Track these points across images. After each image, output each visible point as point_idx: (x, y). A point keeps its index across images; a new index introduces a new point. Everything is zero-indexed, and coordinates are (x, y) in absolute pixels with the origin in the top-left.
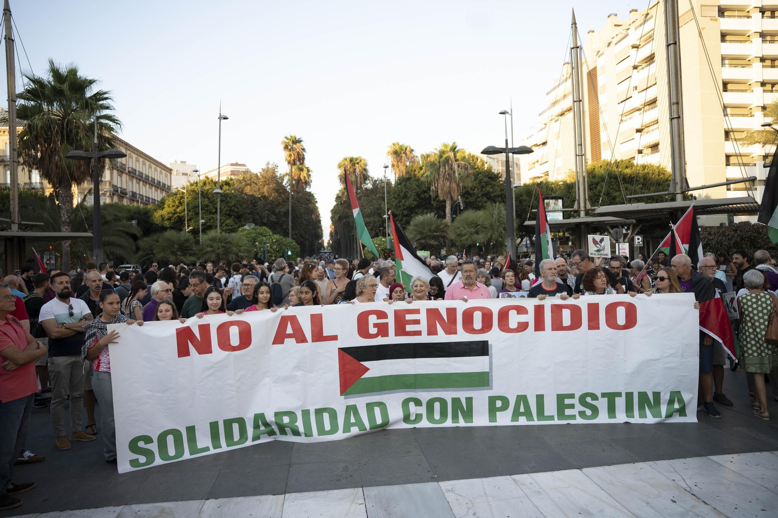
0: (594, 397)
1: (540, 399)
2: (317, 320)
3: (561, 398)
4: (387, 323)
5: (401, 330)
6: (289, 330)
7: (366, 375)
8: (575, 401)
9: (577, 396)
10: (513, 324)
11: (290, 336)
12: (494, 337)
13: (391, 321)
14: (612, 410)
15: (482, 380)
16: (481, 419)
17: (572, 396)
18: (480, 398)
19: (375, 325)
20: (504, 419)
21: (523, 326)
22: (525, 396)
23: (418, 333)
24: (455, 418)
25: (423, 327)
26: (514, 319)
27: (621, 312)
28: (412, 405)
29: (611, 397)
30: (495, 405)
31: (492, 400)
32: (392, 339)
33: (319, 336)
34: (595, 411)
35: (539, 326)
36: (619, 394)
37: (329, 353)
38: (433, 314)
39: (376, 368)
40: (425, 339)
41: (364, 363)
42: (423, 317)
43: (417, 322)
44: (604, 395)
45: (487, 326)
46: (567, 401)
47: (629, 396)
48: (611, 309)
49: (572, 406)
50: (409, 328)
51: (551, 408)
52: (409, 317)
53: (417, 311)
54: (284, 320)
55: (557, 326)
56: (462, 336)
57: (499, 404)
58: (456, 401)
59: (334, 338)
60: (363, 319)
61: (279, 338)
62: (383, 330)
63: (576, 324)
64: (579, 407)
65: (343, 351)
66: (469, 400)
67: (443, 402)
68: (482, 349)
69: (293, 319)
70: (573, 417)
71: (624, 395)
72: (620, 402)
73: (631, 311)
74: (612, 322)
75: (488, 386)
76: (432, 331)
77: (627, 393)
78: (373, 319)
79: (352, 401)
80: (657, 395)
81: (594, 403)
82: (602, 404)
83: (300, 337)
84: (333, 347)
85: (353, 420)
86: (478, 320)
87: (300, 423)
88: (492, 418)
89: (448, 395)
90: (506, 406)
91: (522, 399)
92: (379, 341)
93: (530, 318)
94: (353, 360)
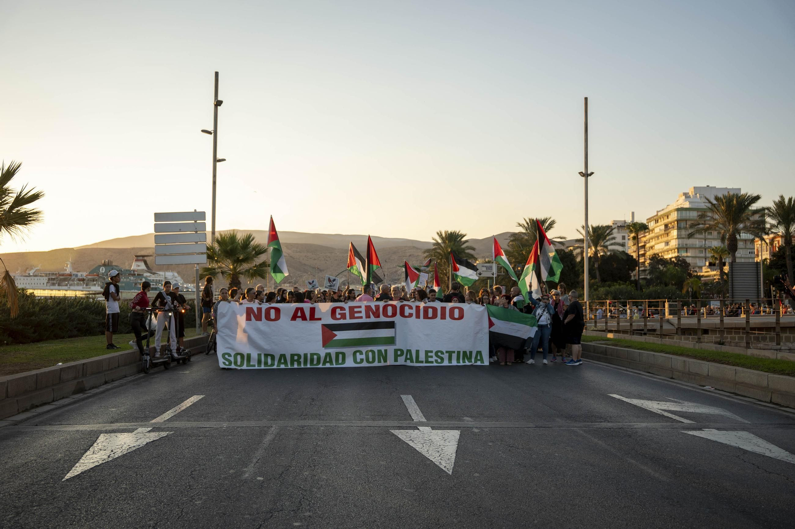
0: (442, 353)
1: (417, 352)
2: (313, 310)
3: (427, 352)
4: (345, 313)
5: (352, 317)
6: (299, 314)
7: (336, 338)
8: (433, 354)
9: (434, 352)
10: (407, 314)
11: (299, 317)
12: (398, 319)
13: (347, 312)
14: (450, 359)
15: (391, 341)
16: (390, 361)
17: (431, 352)
18: (391, 349)
19: (339, 314)
20: (401, 361)
21: (411, 315)
22: (410, 350)
23: (361, 317)
24: (379, 361)
25: (363, 314)
26: (407, 311)
27: (456, 312)
28: (358, 354)
29: (450, 353)
30: (398, 353)
31: (396, 351)
32: (348, 321)
33: (312, 318)
34: (442, 359)
35: (418, 316)
36: (454, 352)
37: (317, 327)
38: (368, 308)
39: (341, 335)
40: (364, 320)
41: (334, 332)
42: (363, 309)
43: (360, 312)
44: (447, 352)
45: (394, 315)
46: (430, 354)
47: (459, 353)
48: (452, 310)
49: (432, 357)
50: (356, 315)
51: (422, 357)
52: (356, 310)
53: (360, 307)
54: (297, 309)
55: (426, 316)
56: (382, 319)
57: (399, 353)
58: (380, 351)
59: (320, 319)
60: (333, 311)
61: (294, 318)
62: (343, 316)
63: (435, 316)
64: (435, 358)
65: (323, 325)
66: (386, 351)
67: (373, 352)
68: (391, 325)
69: (302, 309)
70: (432, 362)
71: (456, 352)
72: (454, 356)
73: (461, 311)
74: (452, 316)
75: (394, 343)
76: (368, 316)
77: (458, 352)
78: (338, 311)
79: (328, 351)
80: (471, 353)
81: (442, 356)
82: (446, 356)
83: (304, 318)
84: (319, 324)
85: (328, 360)
86: (390, 311)
87: (302, 360)
88: (396, 360)
89: (376, 349)
90: (402, 354)
91: (409, 351)
92: (342, 321)
93: (413, 311)
94: (329, 330)
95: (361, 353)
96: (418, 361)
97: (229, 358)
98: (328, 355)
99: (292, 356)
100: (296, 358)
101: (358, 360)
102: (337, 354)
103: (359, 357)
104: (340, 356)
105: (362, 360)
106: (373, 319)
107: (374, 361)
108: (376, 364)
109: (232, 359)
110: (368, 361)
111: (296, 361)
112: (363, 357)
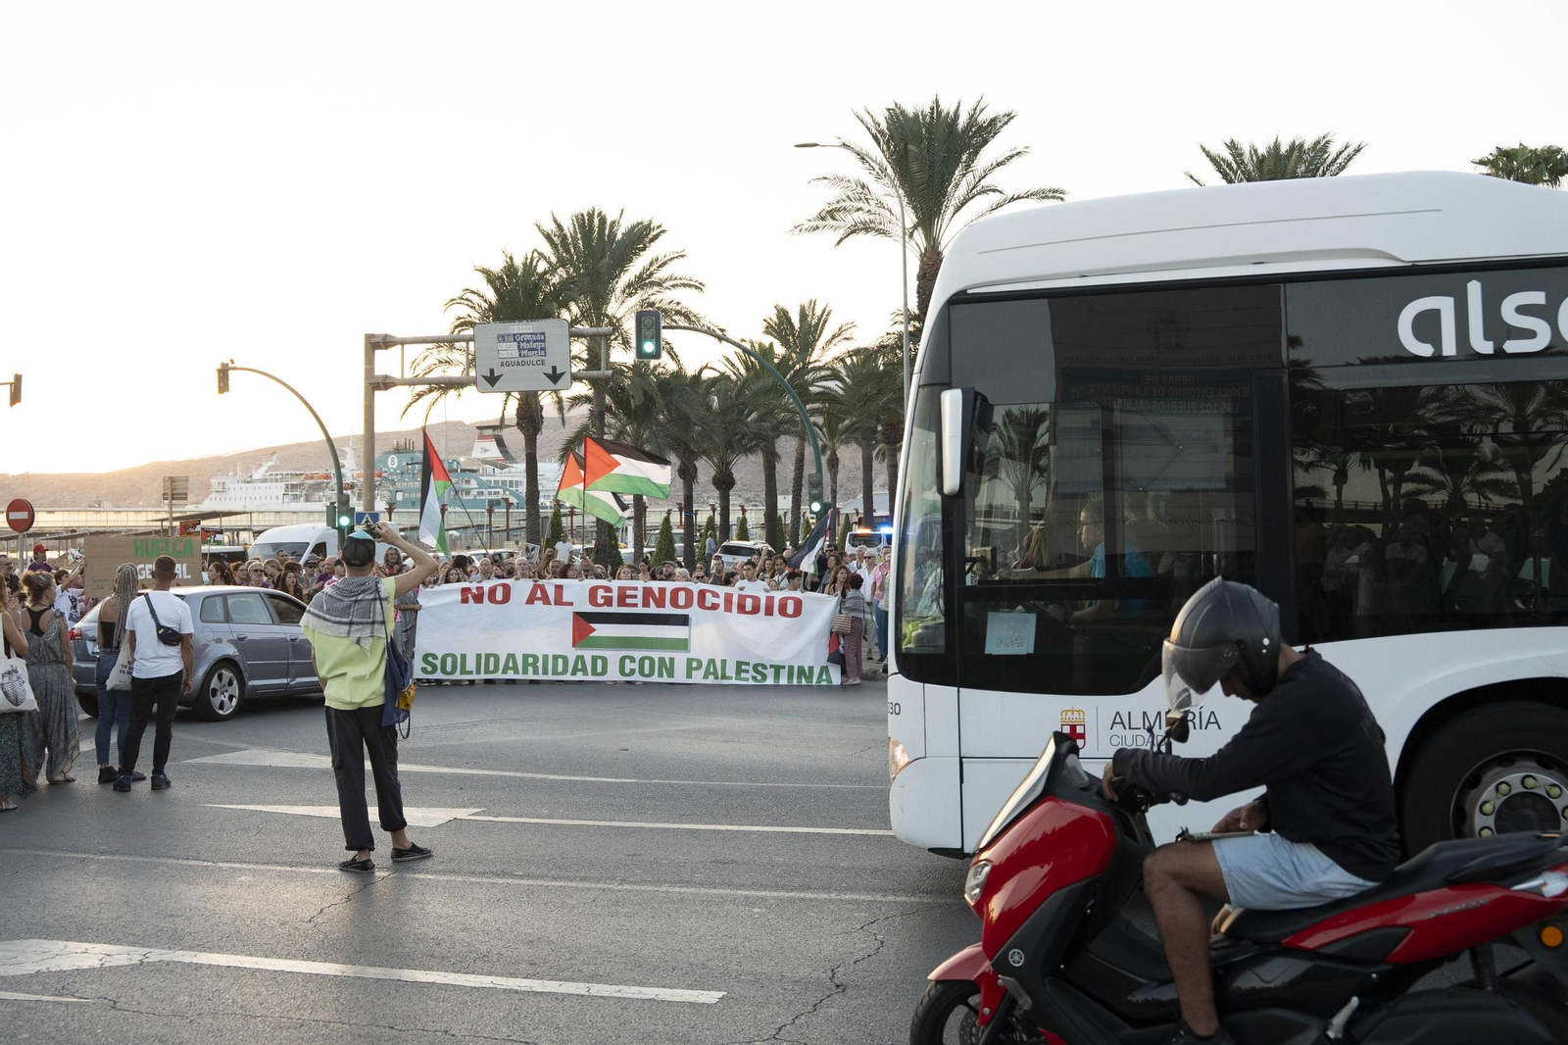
0: (765, 667)
3: (739, 664)
6: (539, 595)
7: (593, 634)
8: (750, 668)
10: (708, 604)
11: (538, 599)
12: (693, 611)
13: (615, 595)
14: (777, 676)
15: (682, 645)
16: (680, 676)
17: (748, 664)
18: (681, 658)
19: (602, 597)
20: (698, 677)
21: (715, 607)
22: (714, 660)
23: (636, 605)
24: (660, 675)
25: (639, 600)
26: (710, 599)
27: (791, 606)
28: (627, 660)
29: (777, 669)
30: (691, 666)
31: (690, 661)
32: (615, 609)
33: (559, 602)
34: (764, 677)
36: (784, 667)
37: (567, 613)
39: (602, 630)
41: (592, 625)
42: (640, 594)
43: (635, 597)
44: (771, 666)
45: (689, 604)
46: (744, 668)
47: (791, 668)
48: (784, 602)
49: (746, 671)
50: (628, 601)
52: (628, 592)
55: (742, 609)
56: (668, 610)
57: (694, 664)
58: (661, 660)
59: (571, 604)
60: (593, 591)
61: (531, 601)
63: (755, 610)
64: (752, 673)
65: (577, 614)
66: (672, 660)
67: (652, 660)
68: (684, 621)
70: (747, 680)
71: (787, 668)
72: (784, 673)
73: (798, 603)
74: (782, 612)
75: (687, 649)
76: (646, 604)
77: (789, 667)
78: (601, 592)
79: (580, 652)
80: (811, 669)
81: (764, 671)
82: (770, 672)
83: (546, 600)
84: (570, 610)
85: (580, 667)
86: (682, 598)
87: (540, 664)
88: (689, 676)
89: (656, 655)
90: (699, 667)
91: (712, 661)
92: (605, 609)
93: (721, 601)
94: (584, 621)
95: (633, 660)
96: (724, 677)
97: (434, 661)
98: (580, 658)
99: (526, 657)
100: (531, 660)
101: (627, 671)
102: (594, 659)
103: (629, 665)
104: (599, 662)
105: (632, 671)
106: (653, 609)
107: (651, 674)
108: (655, 678)
109: (438, 663)
110: (642, 673)
111: (530, 665)
112: (636, 666)
